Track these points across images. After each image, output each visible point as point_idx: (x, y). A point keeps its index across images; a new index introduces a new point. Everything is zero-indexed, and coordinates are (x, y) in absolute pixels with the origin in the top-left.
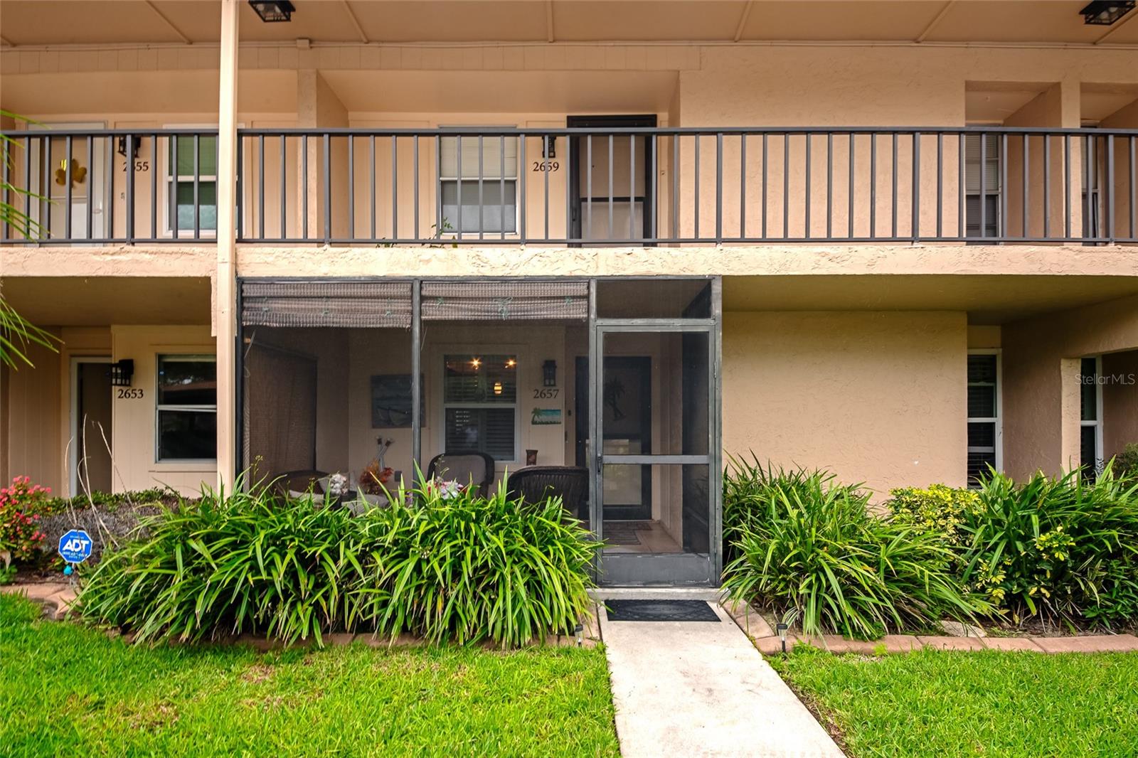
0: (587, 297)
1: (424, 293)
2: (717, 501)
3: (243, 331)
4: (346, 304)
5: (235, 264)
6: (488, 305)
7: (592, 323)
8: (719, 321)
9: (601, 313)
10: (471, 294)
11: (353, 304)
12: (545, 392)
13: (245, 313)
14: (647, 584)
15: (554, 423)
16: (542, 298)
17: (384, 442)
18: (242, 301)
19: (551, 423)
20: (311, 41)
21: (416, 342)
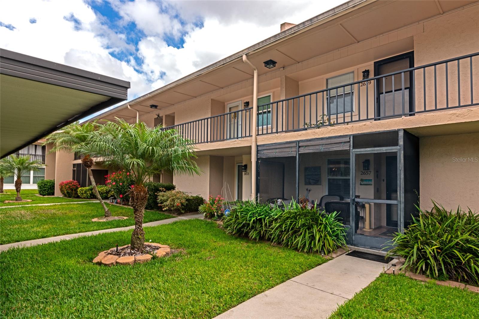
0: (349, 142)
1: (300, 145)
2: (401, 219)
3: (258, 159)
4: (280, 150)
5: (256, 142)
6: (317, 147)
7: (351, 151)
8: (402, 147)
9: (354, 147)
10: (312, 144)
11: (282, 150)
12: (365, 172)
13: (258, 154)
14: (371, 248)
15: (369, 185)
16: (334, 143)
17: (308, 190)
18: (258, 151)
19: (368, 185)
20: (284, 68)
21: (297, 160)
